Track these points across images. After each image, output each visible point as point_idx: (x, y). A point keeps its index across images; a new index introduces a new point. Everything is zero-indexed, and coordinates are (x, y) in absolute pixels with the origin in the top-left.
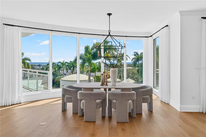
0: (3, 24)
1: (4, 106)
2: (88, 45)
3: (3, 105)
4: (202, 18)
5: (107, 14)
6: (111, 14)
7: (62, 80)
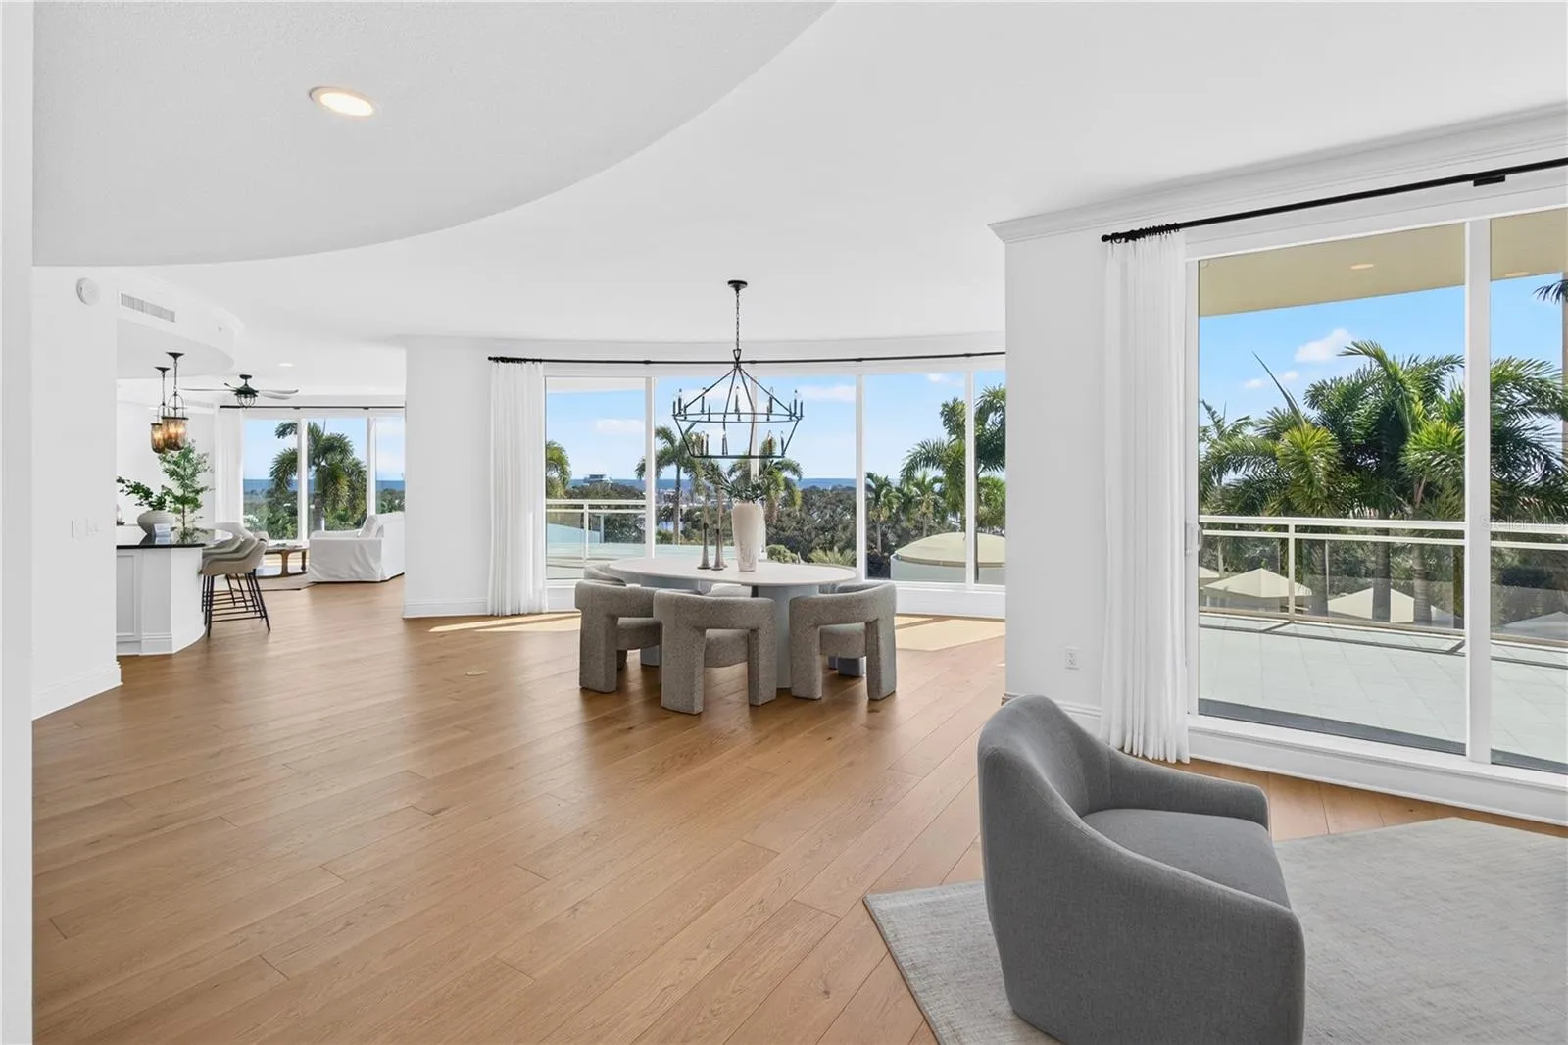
0: (490, 358)
1: (492, 615)
2: (960, 400)
3: (489, 613)
4: (1105, 239)
5: (730, 283)
6: (745, 283)
7: (897, 557)
